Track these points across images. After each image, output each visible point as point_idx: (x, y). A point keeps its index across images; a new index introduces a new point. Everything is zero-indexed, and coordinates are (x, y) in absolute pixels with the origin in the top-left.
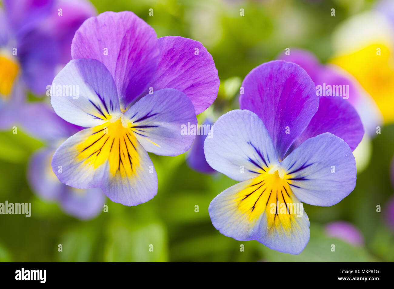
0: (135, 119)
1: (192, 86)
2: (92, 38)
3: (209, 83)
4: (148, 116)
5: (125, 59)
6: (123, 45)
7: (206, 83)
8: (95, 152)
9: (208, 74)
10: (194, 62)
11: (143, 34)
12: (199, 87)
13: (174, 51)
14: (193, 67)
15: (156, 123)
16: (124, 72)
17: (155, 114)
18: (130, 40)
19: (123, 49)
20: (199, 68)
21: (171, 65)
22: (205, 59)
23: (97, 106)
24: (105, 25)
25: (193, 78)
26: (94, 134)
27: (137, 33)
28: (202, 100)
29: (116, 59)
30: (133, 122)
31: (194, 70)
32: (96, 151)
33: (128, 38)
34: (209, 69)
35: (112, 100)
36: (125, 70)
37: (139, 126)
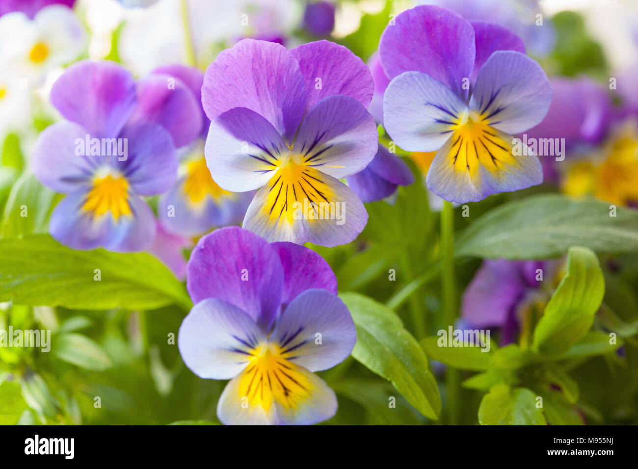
0: (306, 150)
1: (345, 86)
2: (221, 87)
3: (358, 74)
4: (318, 139)
5: (265, 91)
6: (256, 77)
7: (356, 76)
8: (283, 208)
9: (352, 66)
10: (332, 61)
11: (271, 54)
12: (351, 82)
13: (305, 61)
14: (334, 66)
15: (329, 143)
16: (272, 105)
17: (324, 133)
18: (261, 67)
19: (257, 82)
20: (340, 64)
21: (311, 75)
22: (341, 53)
23: (261, 157)
24: (227, 66)
25: (340, 78)
26: (271, 190)
27: (264, 57)
28: (362, 95)
29: (256, 96)
30: (306, 155)
31: (336, 69)
32: (283, 206)
33: (257, 67)
34: (350, 60)
35: (274, 142)
36: (271, 102)
37: (313, 155)
